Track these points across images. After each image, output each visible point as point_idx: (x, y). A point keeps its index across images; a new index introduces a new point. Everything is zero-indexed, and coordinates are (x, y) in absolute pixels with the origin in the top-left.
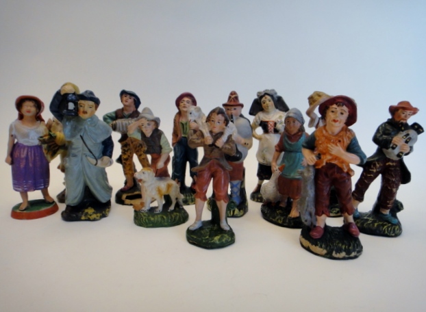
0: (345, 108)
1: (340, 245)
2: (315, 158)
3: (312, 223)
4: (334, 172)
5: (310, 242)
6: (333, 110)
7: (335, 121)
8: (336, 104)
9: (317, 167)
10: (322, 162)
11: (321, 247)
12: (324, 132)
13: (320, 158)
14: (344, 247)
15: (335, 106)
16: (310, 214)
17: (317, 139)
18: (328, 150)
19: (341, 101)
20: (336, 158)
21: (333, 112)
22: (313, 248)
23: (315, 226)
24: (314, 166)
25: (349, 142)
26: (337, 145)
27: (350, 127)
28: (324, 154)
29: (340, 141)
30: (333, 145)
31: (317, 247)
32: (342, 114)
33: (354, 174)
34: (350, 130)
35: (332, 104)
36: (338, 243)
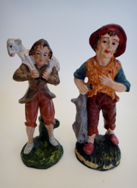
0: (117, 38)
1: (108, 158)
2: (87, 88)
3: (85, 141)
4: (104, 100)
5: (84, 158)
6: (106, 40)
7: (106, 51)
8: (109, 34)
9: (89, 96)
10: (94, 92)
11: (94, 162)
12: (95, 63)
13: (91, 88)
14: (111, 159)
15: (107, 35)
16: (84, 135)
17: (89, 70)
18: (100, 81)
19: (113, 29)
20: (106, 88)
21: (105, 42)
22: (87, 162)
23: (87, 143)
24: (87, 95)
25: (117, 72)
26: (107, 76)
27: (117, 58)
28: (96, 84)
29: (110, 72)
30: (105, 76)
31: (91, 162)
32: (114, 44)
33: (119, 100)
34: (117, 61)
35: (104, 34)
36: (107, 156)
